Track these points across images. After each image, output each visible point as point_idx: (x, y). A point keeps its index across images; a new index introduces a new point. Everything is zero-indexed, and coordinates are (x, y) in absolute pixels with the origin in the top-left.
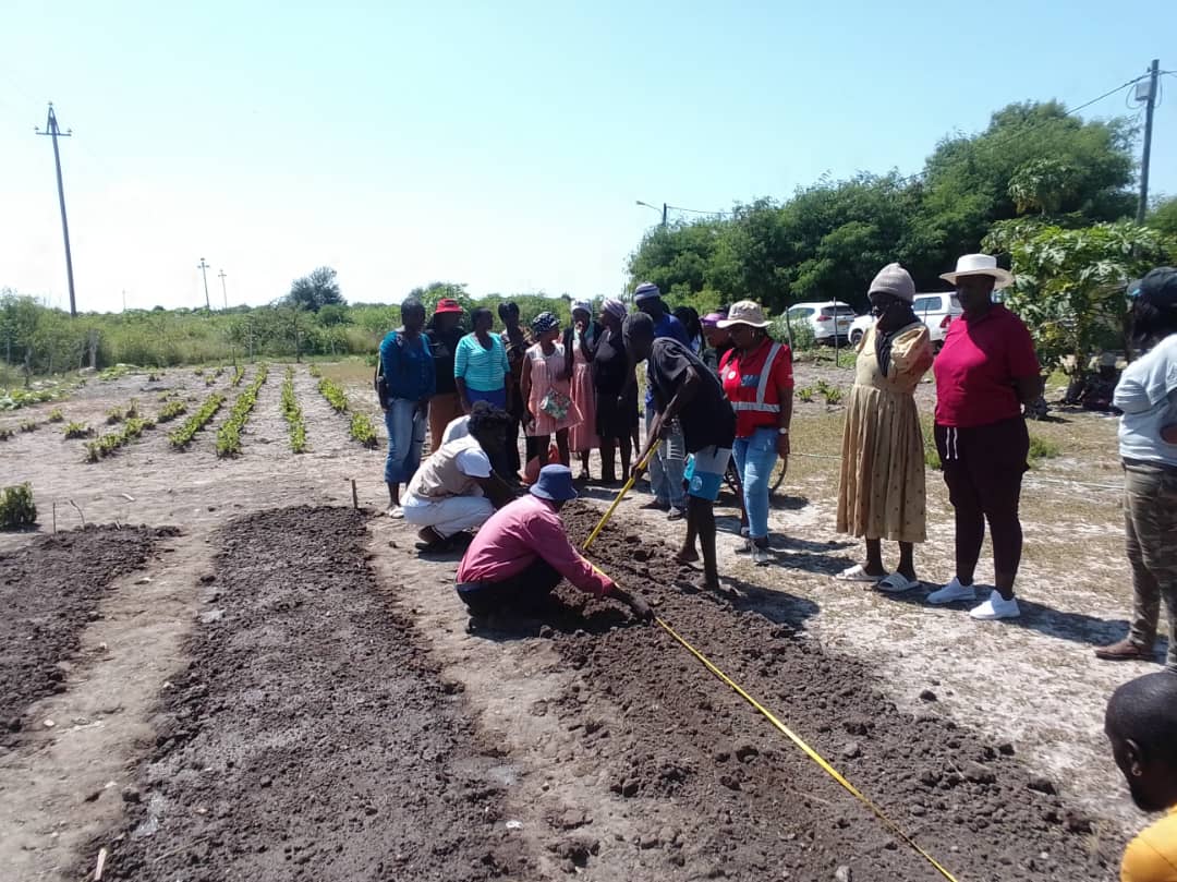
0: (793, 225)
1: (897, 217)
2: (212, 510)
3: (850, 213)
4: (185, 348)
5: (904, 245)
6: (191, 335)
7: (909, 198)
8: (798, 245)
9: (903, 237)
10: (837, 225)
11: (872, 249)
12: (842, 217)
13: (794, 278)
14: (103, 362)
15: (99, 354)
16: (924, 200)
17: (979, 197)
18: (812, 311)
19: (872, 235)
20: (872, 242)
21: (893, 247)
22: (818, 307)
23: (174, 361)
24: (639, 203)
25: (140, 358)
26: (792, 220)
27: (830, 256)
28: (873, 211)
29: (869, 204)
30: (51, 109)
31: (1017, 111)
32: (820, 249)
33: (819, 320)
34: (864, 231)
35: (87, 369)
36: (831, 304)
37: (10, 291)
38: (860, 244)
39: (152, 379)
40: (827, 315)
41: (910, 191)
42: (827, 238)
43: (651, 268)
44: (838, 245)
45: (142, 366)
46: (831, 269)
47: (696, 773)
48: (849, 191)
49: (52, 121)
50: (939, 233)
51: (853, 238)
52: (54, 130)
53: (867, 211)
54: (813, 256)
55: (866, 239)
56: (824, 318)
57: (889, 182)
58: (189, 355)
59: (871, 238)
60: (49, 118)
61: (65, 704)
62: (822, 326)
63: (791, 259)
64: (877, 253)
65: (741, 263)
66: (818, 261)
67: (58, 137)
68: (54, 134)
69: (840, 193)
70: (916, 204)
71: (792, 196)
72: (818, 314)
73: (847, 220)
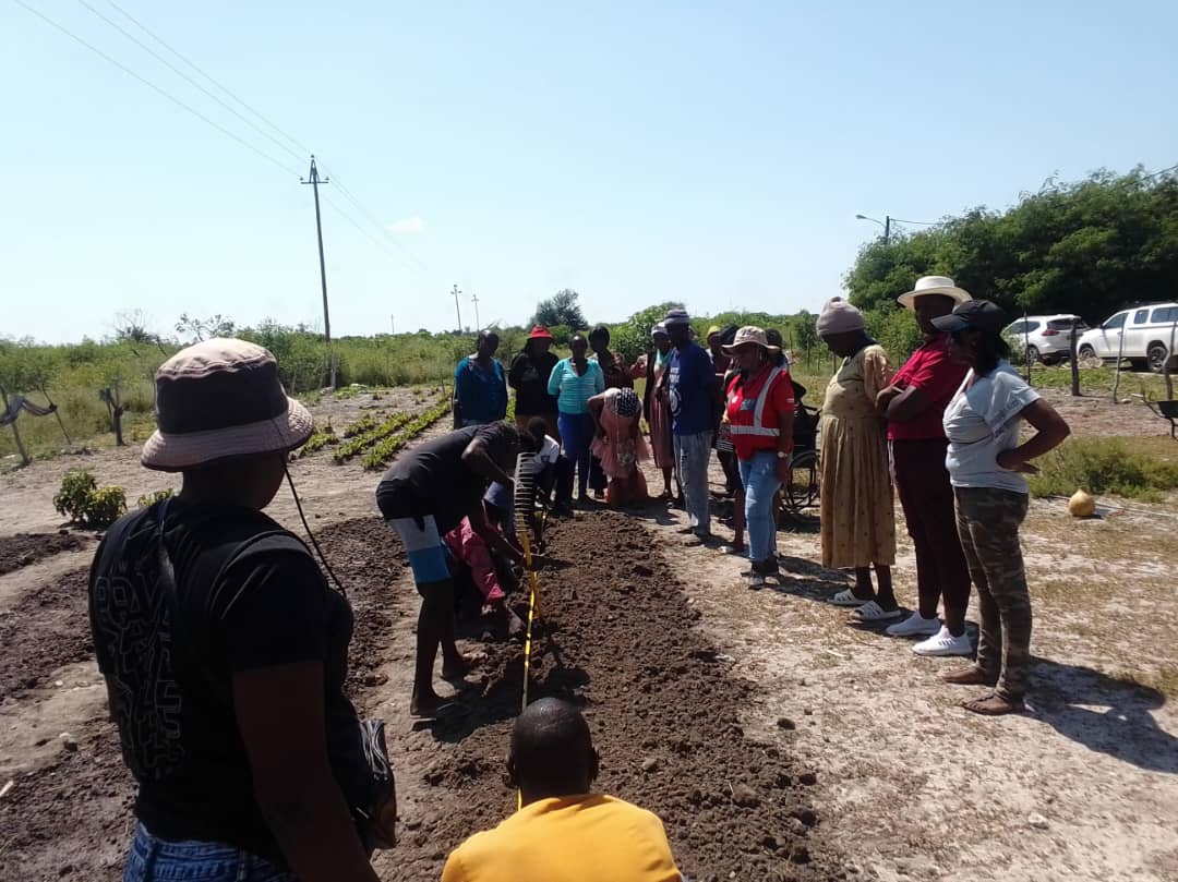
0: (1016, 234)
1: (1144, 219)
2: (318, 517)
3: (1086, 217)
4: (412, 370)
5: (1150, 250)
6: (422, 356)
7: (1160, 197)
8: (1023, 256)
9: (1150, 241)
10: (1069, 231)
11: (1110, 256)
12: (1076, 222)
13: (1019, 288)
14: (342, 381)
15: (339, 375)
18: (1036, 325)
19: (1111, 240)
20: (1110, 248)
21: (1137, 252)
22: (1044, 321)
23: (402, 381)
24: (860, 217)
25: (374, 379)
26: (1017, 230)
27: (1060, 265)
28: (1113, 214)
29: (1106, 208)
30: (313, 161)
32: (1048, 258)
33: (1044, 335)
34: (1101, 236)
35: (328, 389)
36: (1059, 317)
37: (270, 321)
38: (1095, 251)
39: (375, 398)
40: (1054, 329)
41: (1160, 189)
42: (1056, 246)
43: (871, 282)
44: (1069, 255)
45: (374, 386)
46: (1062, 279)
47: (494, 770)
48: (1086, 194)
49: (314, 171)
51: (1086, 245)
52: (315, 179)
53: (1105, 215)
54: (1039, 266)
55: (1103, 245)
56: (1050, 333)
57: (1133, 181)
58: (414, 376)
59: (1108, 244)
60: (312, 169)
61: (82, 670)
62: (1049, 341)
63: (1013, 268)
64: (1115, 261)
66: (1046, 271)
67: (318, 185)
68: (315, 183)
69: (1075, 197)
70: (1170, 203)
71: (1016, 203)
72: (1043, 328)
73: (1082, 225)
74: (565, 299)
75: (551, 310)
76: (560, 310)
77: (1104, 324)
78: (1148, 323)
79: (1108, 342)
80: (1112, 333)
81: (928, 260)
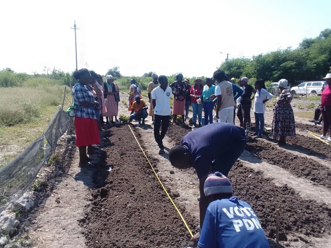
1: (302, 60)
3: (288, 58)
5: (304, 68)
8: (272, 66)
9: (304, 66)
10: (284, 62)
11: (296, 69)
12: (285, 60)
16: (309, 56)
17: (326, 55)
19: (295, 65)
21: (301, 68)
24: (221, 53)
26: (271, 59)
27: (282, 70)
28: (295, 58)
30: (75, 22)
31: (328, 31)
32: (279, 68)
34: (293, 64)
38: (292, 67)
42: (282, 65)
44: (285, 67)
46: (283, 73)
49: (75, 26)
50: (315, 65)
51: (290, 65)
52: (75, 28)
53: (293, 58)
54: (277, 70)
59: (295, 66)
65: (256, 71)
66: (279, 71)
67: (76, 30)
68: (75, 29)
69: (284, 53)
70: (307, 56)
73: (287, 60)
74: (116, 69)
75: (112, 71)
76: (114, 72)
77: (299, 85)
78: (311, 86)
79: (300, 90)
80: (301, 88)
81: (241, 66)
